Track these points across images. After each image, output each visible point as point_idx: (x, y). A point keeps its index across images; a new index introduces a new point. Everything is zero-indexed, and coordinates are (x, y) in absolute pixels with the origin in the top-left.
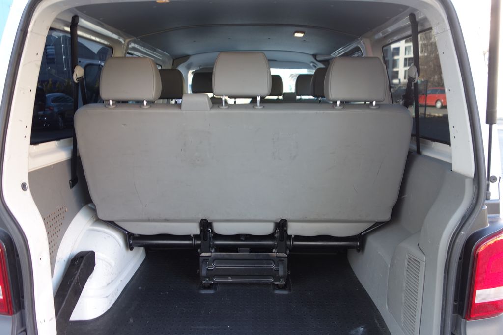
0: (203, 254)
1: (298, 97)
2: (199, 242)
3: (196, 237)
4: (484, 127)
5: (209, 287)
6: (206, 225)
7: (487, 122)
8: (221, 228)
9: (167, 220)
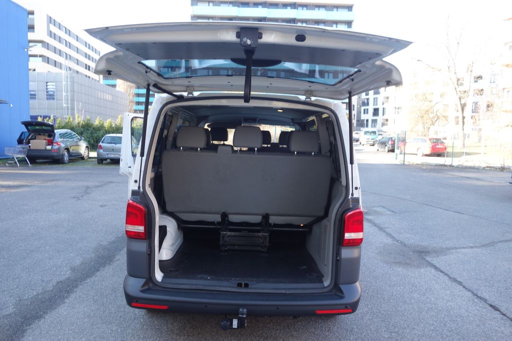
0: (222, 233)
1: (281, 146)
2: (220, 227)
3: (219, 223)
4: (349, 166)
5: (226, 251)
6: (224, 216)
7: (351, 164)
8: (233, 218)
9: (204, 213)
